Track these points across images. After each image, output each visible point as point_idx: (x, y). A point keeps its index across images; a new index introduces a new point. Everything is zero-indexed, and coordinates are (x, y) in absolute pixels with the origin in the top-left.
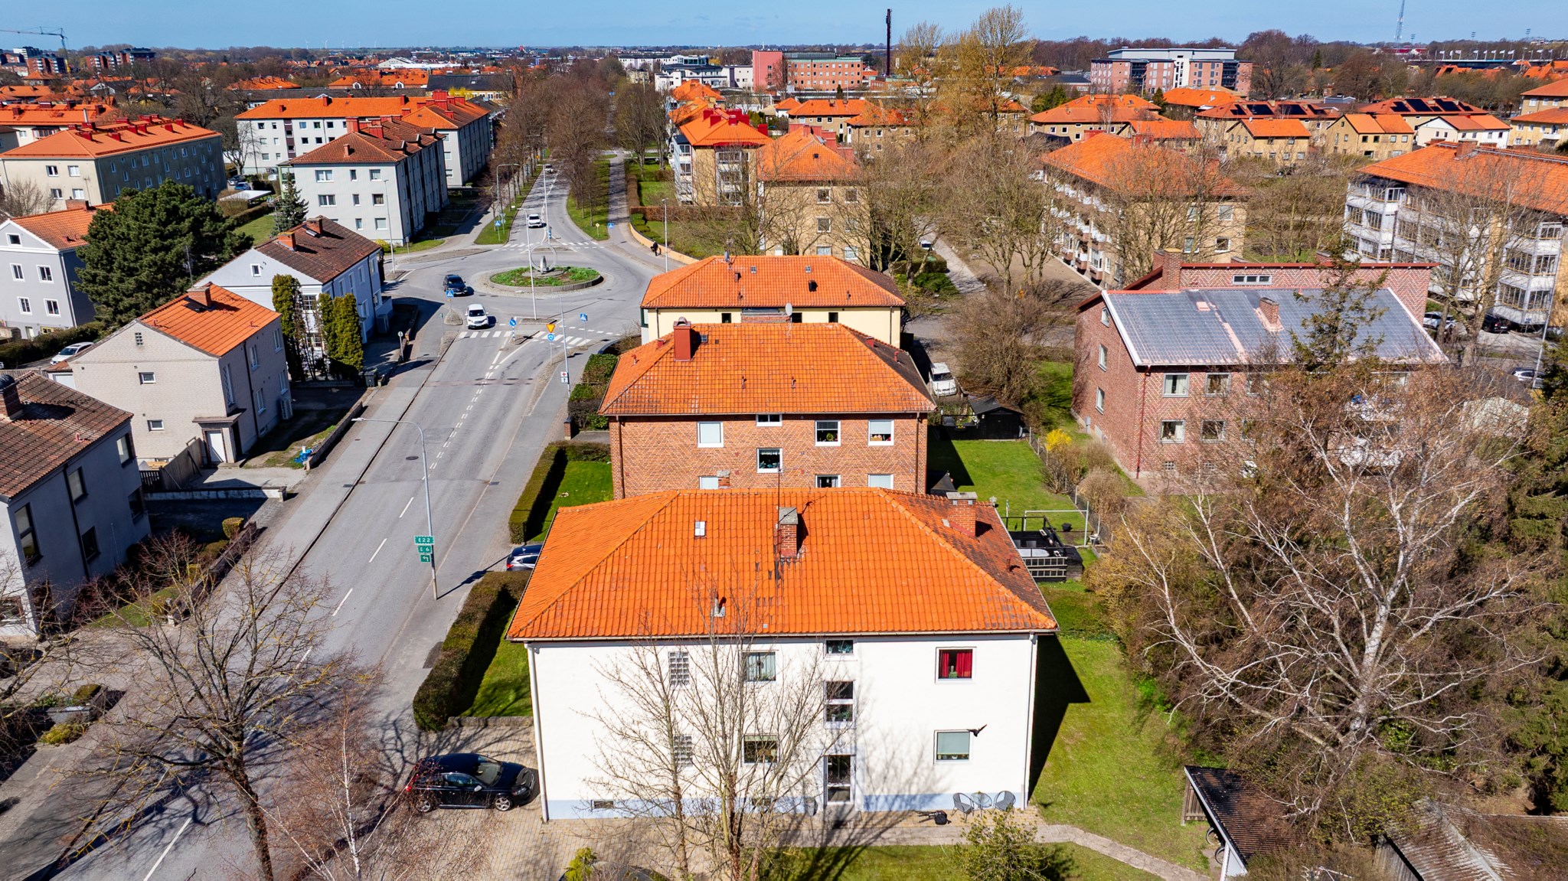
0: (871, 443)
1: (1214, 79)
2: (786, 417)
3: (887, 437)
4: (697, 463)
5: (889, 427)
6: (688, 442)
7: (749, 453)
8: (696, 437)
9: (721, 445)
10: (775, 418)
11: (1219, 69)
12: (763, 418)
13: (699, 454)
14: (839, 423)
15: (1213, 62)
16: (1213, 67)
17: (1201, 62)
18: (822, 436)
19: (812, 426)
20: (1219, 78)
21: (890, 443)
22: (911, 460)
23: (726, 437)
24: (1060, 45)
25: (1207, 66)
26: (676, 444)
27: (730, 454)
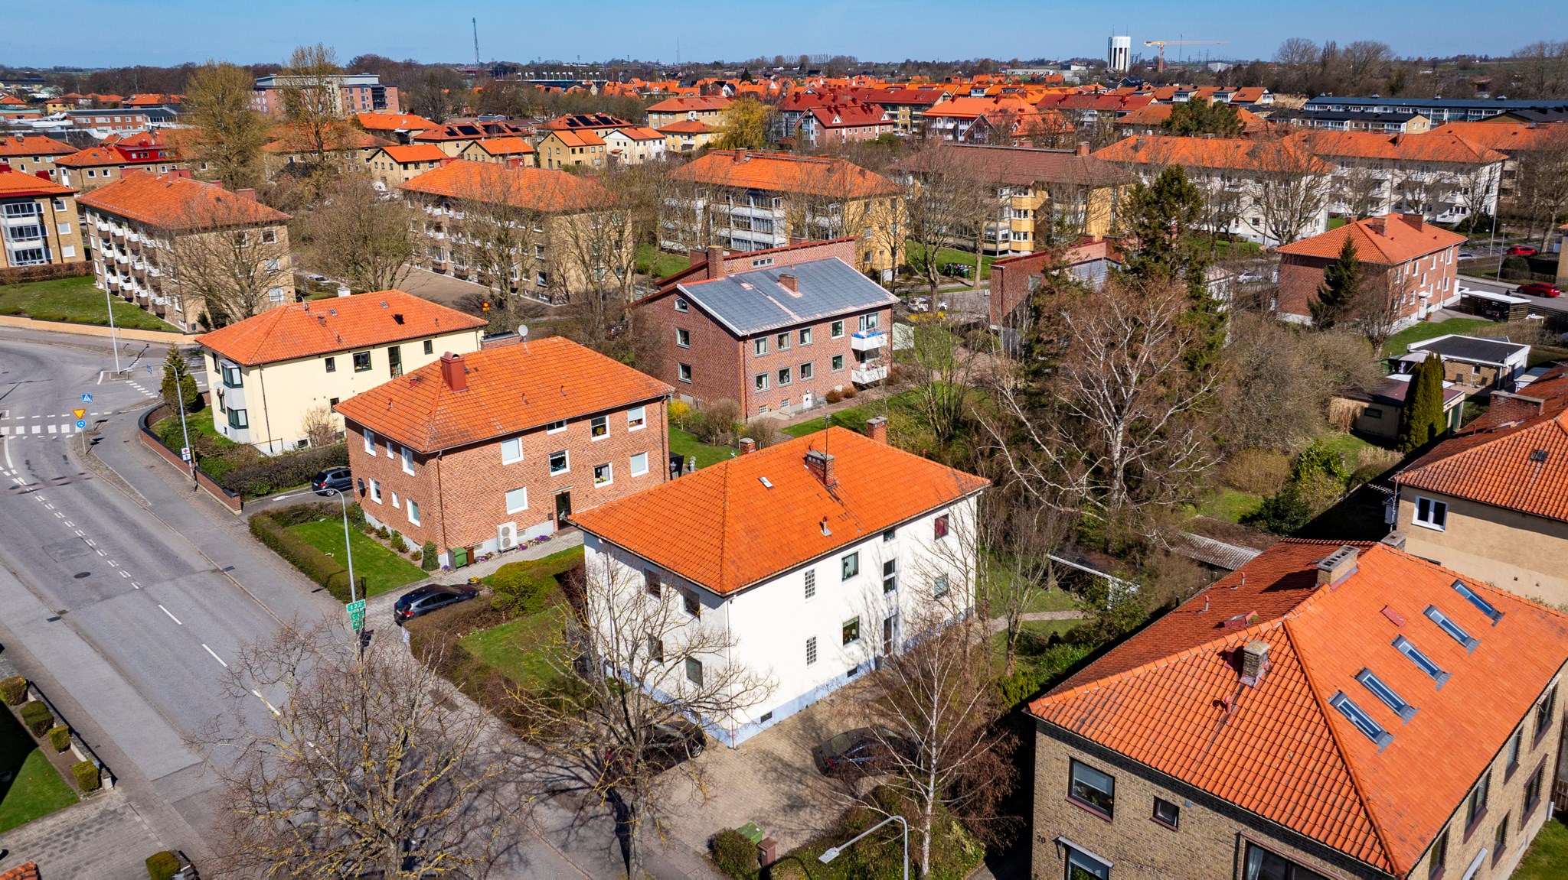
0: (631, 429)
1: (366, 102)
2: (570, 421)
3: (639, 422)
4: (504, 480)
5: (641, 412)
6: (495, 462)
7: (544, 461)
8: (498, 456)
9: (521, 459)
10: (560, 424)
11: (369, 93)
12: (551, 427)
13: (505, 470)
14: (607, 417)
15: (362, 86)
16: (362, 92)
17: (351, 87)
18: (595, 432)
19: (588, 424)
20: (370, 102)
21: (644, 426)
22: (658, 437)
23: (525, 450)
24: (170, 71)
25: (356, 92)
26: (485, 466)
27: (530, 464)
